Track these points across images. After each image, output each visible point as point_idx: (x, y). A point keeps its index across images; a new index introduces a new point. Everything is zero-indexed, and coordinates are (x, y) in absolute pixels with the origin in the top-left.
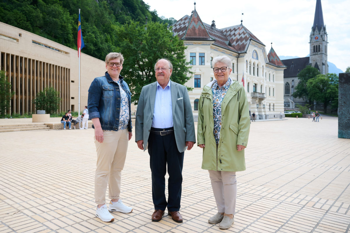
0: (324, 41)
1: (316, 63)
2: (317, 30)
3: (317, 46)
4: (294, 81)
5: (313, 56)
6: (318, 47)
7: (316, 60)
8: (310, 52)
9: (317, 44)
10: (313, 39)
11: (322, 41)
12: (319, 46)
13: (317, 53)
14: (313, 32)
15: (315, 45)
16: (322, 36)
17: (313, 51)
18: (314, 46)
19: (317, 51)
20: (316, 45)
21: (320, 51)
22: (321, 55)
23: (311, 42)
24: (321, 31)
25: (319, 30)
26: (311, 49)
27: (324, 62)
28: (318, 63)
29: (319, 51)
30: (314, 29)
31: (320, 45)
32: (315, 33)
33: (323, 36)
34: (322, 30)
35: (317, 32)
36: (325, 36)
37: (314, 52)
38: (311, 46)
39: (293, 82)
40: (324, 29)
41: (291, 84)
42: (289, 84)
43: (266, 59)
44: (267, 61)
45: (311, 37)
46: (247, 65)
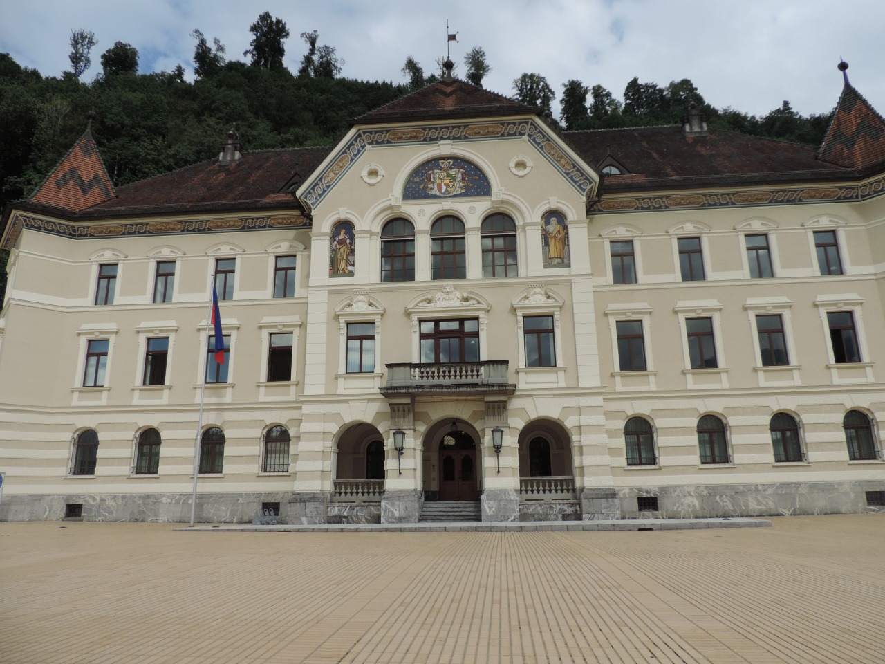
43: (578, 170)
44: (586, 178)
46: (348, 241)
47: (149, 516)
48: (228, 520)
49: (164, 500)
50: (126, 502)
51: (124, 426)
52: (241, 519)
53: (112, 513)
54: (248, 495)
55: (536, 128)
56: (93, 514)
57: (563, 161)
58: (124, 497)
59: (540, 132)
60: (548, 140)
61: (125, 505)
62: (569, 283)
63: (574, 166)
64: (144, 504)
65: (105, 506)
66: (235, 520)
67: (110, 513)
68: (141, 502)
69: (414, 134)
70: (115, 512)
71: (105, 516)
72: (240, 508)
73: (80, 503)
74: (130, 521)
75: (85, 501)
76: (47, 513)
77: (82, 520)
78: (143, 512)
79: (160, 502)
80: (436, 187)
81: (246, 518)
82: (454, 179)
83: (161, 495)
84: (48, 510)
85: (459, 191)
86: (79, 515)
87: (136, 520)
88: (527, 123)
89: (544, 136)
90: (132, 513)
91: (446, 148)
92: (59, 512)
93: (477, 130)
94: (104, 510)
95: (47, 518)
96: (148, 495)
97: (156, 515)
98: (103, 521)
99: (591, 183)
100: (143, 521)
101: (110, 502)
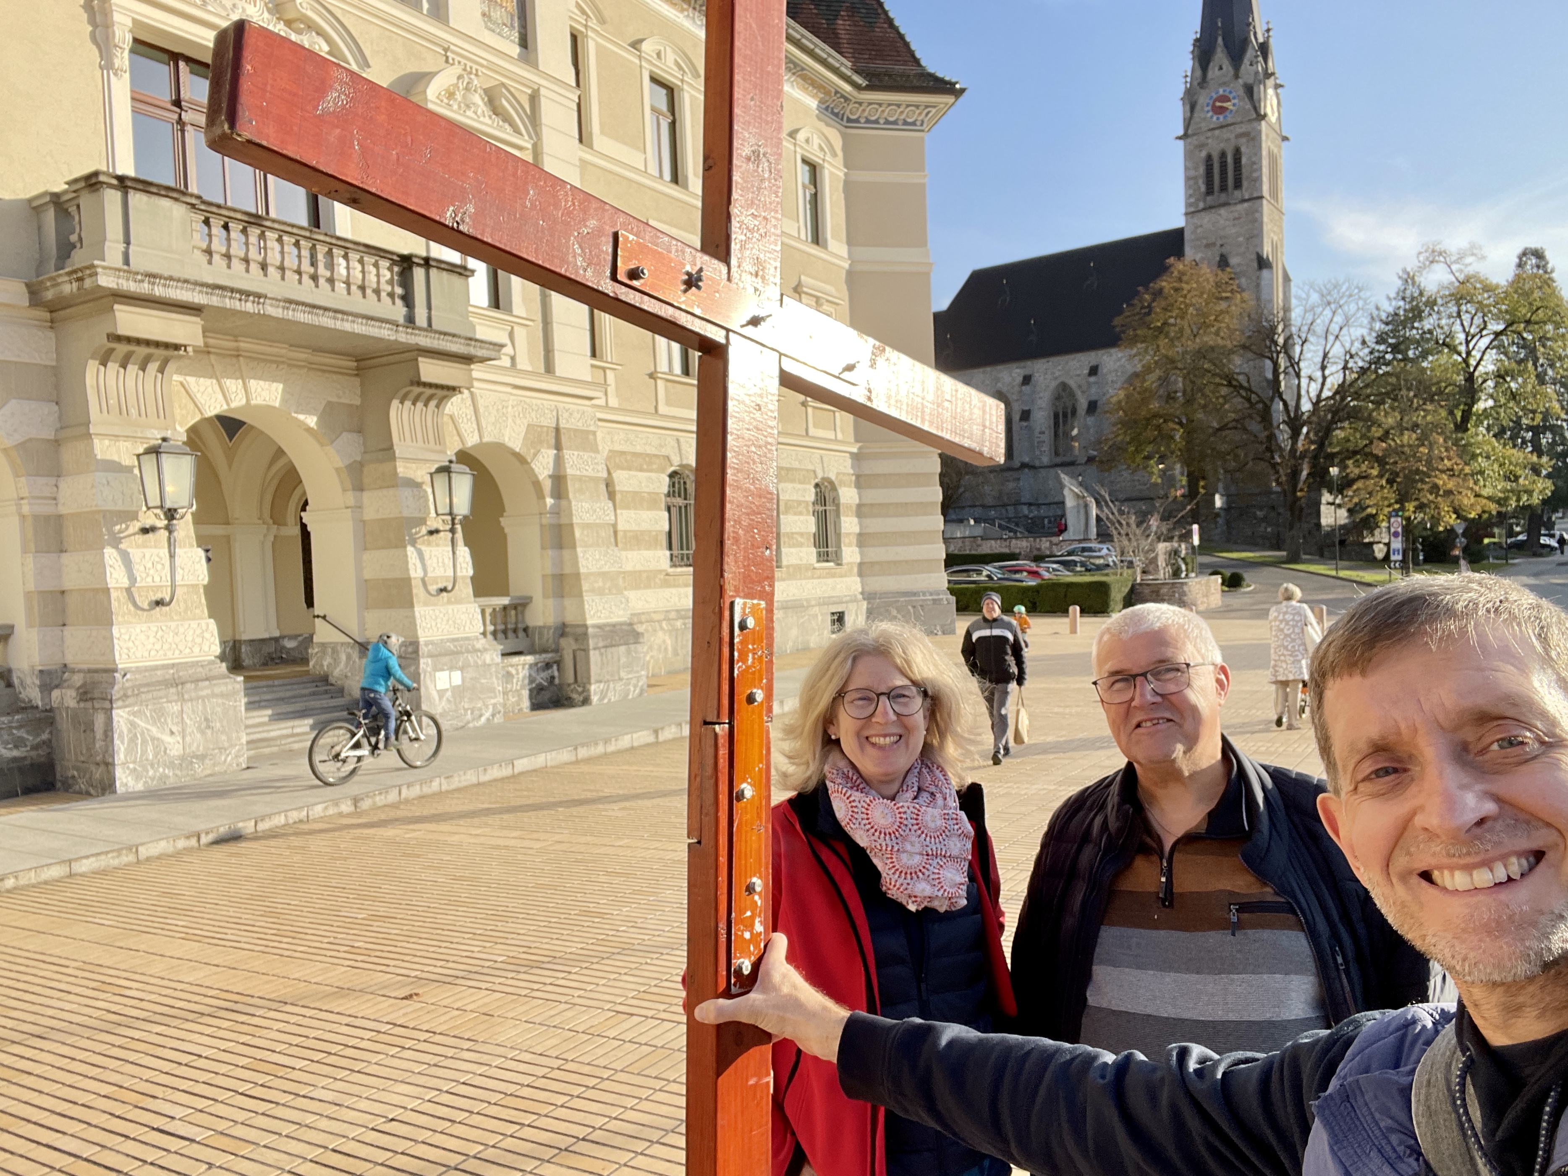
0: (1261, 118)
1: (1221, 261)
2: (1220, 56)
3: (1223, 155)
4: (1104, 370)
5: (1206, 219)
6: (1230, 160)
7: (1219, 243)
8: (1188, 197)
9: (1226, 141)
10: (1199, 115)
11: (1250, 121)
12: (1237, 154)
13: (1223, 197)
14: (1199, 73)
15: (1215, 148)
16: (1249, 91)
17: (1203, 188)
18: (1209, 158)
19: (1223, 188)
20: (1222, 145)
21: (1245, 184)
22: (1246, 205)
23: (1190, 132)
24: (1246, 62)
25: (1235, 56)
26: (1192, 173)
27: (1266, 250)
29: (1238, 185)
30: (1203, 50)
31: (1243, 149)
32: (1213, 72)
33: (1256, 92)
34: (1251, 55)
35: (1221, 68)
37: (1210, 191)
38: (1189, 155)
39: (1092, 379)
41: (1083, 392)
42: (1072, 395)
45: (1191, 101)
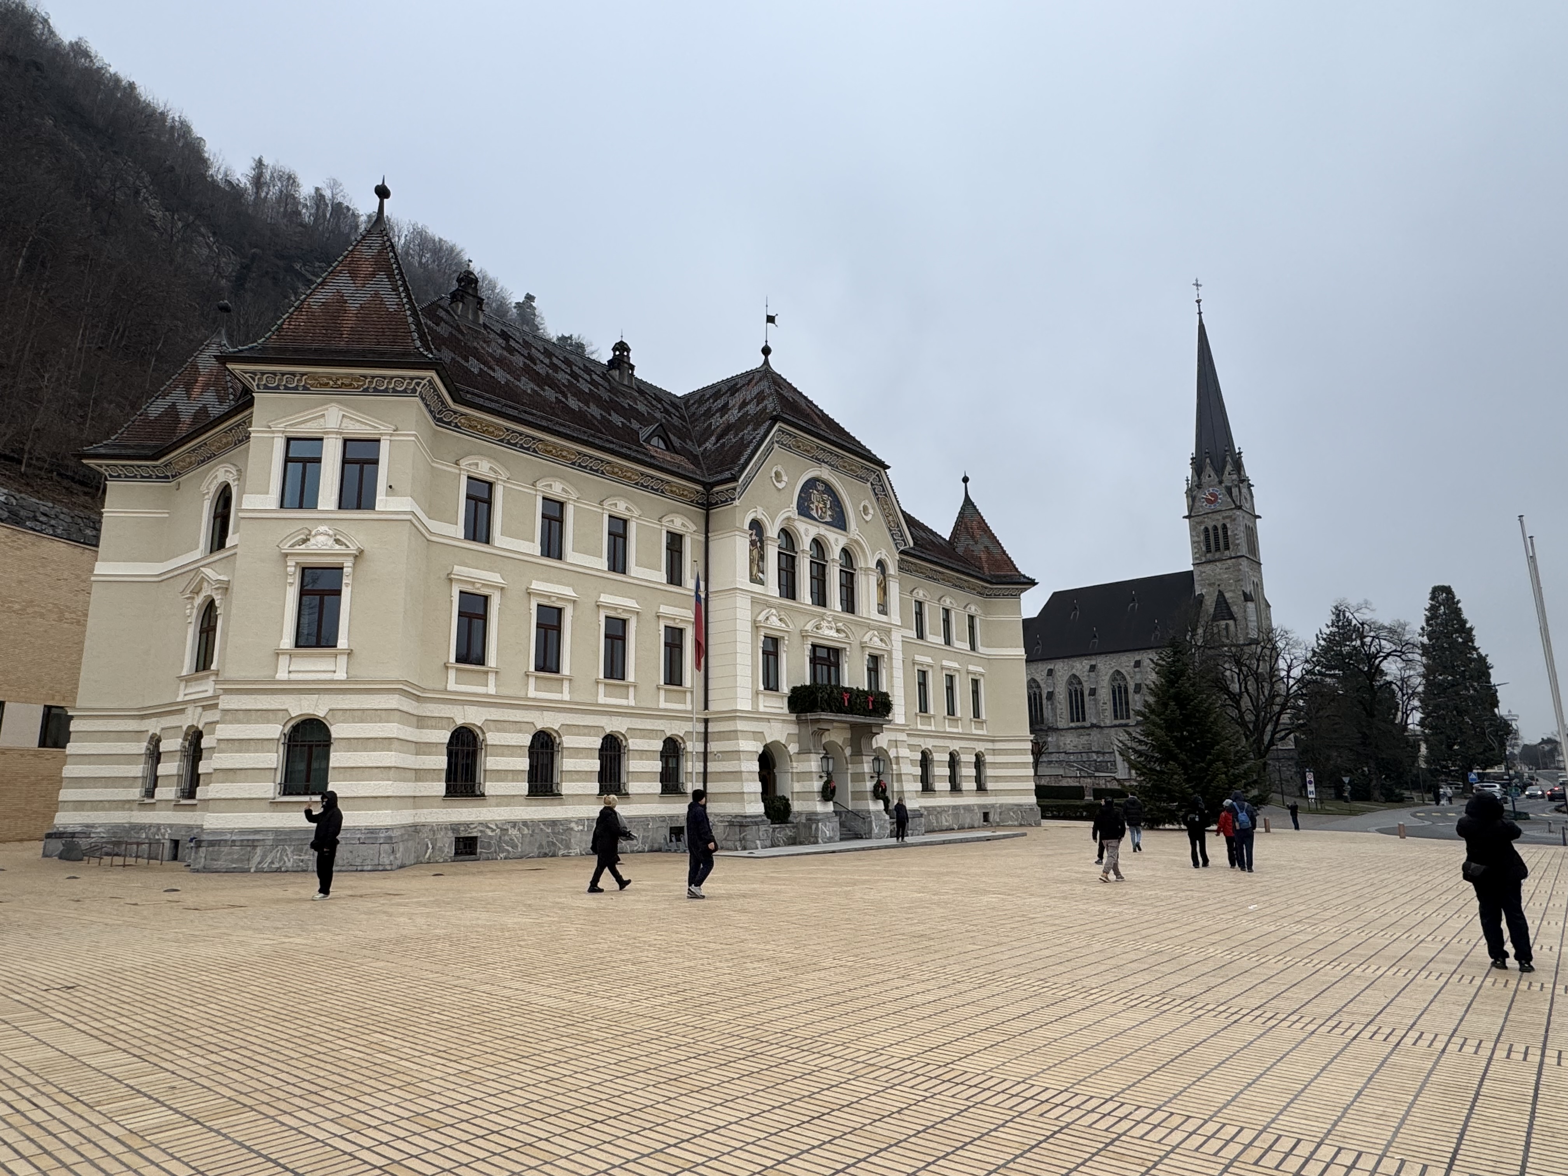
0: (1239, 508)
1: (1221, 594)
2: (1209, 470)
3: (1215, 529)
4: (1143, 664)
5: (1208, 568)
6: (1220, 531)
7: (1217, 583)
8: (1194, 554)
9: (1217, 520)
10: (1197, 504)
11: (1231, 509)
12: (1224, 527)
13: (1218, 555)
14: (1196, 478)
15: (1210, 524)
16: (1229, 490)
17: (1204, 549)
18: (1206, 530)
19: (1218, 549)
20: (1214, 523)
21: (1231, 546)
22: (1233, 560)
23: (1193, 514)
24: (1226, 473)
25: (1219, 471)
26: (1196, 539)
27: (1249, 589)
28: (1227, 595)
29: (1227, 548)
30: (1198, 464)
31: (1228, 526)
32: (1205, 479)
33: (1235, 491)
34: (1229, 468)
35: (1210, 476)
36: (1244, 491)
37: (1209, 550)
38: (1193, 528)
39: (1137, 670)
40: (1238, 466)
41: (1131, 677)
42: (1124, 679)
43: (900, 531)
44: (903, 540)
45: (1192, 494)
46: (758, 544)
47: (560, 849)
48: (640, 849)
49: (573, 825)
50: (533, 831)
51: (517, 726)
52: (652, 846)
53: (517, 847)
54: (654, 818)
55: (880, 481)
56: (493, 849)
57: (890, 518)
58: (525, 823)
59: (882, 485)
60: (886, 495)
61: (532, 836)
62: (890, 631)
63: (898, 526)
64: (553, 833)
65: (507, 838)
66: (646, 849)
67: (514, 846)
68: (550, 831)
69: (809, 448)
70: (520, 845)
71: (508, 851)
72: (650, 834)
73: (474, 835)
74: (539, 857)
75: (481, 831)
76: (429, 851)
77: (478, 860)
78: (554, 844)
79: (572, 829)
80: (814, 508)
81: (656, 846)
82: (825, 504)
83: (568, 821)
84: (430, 846)
85: (828, 519)
86: (473, 853)
87: (545, 855)
88: (875, 473)
89: (884, 491)
90: (541, 846)
91: (825, 473)
92: (446, 850)
93: (846, 464)
94: (507, 843)
95: (429, 858)
96: (554, 822)
97: (568, 847)
98: (505, 858)
99: (905, 545)
100: (553, 856)
101: (513, 832)
